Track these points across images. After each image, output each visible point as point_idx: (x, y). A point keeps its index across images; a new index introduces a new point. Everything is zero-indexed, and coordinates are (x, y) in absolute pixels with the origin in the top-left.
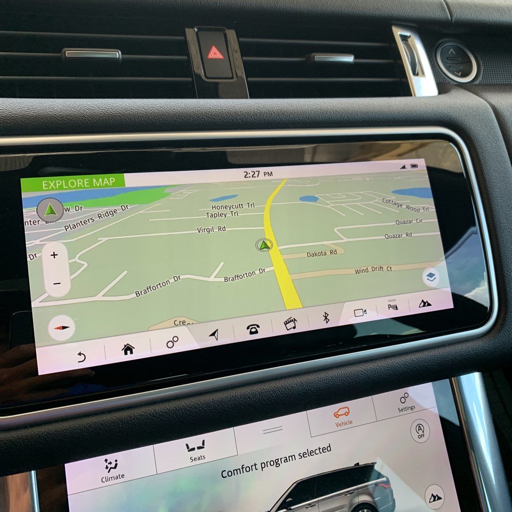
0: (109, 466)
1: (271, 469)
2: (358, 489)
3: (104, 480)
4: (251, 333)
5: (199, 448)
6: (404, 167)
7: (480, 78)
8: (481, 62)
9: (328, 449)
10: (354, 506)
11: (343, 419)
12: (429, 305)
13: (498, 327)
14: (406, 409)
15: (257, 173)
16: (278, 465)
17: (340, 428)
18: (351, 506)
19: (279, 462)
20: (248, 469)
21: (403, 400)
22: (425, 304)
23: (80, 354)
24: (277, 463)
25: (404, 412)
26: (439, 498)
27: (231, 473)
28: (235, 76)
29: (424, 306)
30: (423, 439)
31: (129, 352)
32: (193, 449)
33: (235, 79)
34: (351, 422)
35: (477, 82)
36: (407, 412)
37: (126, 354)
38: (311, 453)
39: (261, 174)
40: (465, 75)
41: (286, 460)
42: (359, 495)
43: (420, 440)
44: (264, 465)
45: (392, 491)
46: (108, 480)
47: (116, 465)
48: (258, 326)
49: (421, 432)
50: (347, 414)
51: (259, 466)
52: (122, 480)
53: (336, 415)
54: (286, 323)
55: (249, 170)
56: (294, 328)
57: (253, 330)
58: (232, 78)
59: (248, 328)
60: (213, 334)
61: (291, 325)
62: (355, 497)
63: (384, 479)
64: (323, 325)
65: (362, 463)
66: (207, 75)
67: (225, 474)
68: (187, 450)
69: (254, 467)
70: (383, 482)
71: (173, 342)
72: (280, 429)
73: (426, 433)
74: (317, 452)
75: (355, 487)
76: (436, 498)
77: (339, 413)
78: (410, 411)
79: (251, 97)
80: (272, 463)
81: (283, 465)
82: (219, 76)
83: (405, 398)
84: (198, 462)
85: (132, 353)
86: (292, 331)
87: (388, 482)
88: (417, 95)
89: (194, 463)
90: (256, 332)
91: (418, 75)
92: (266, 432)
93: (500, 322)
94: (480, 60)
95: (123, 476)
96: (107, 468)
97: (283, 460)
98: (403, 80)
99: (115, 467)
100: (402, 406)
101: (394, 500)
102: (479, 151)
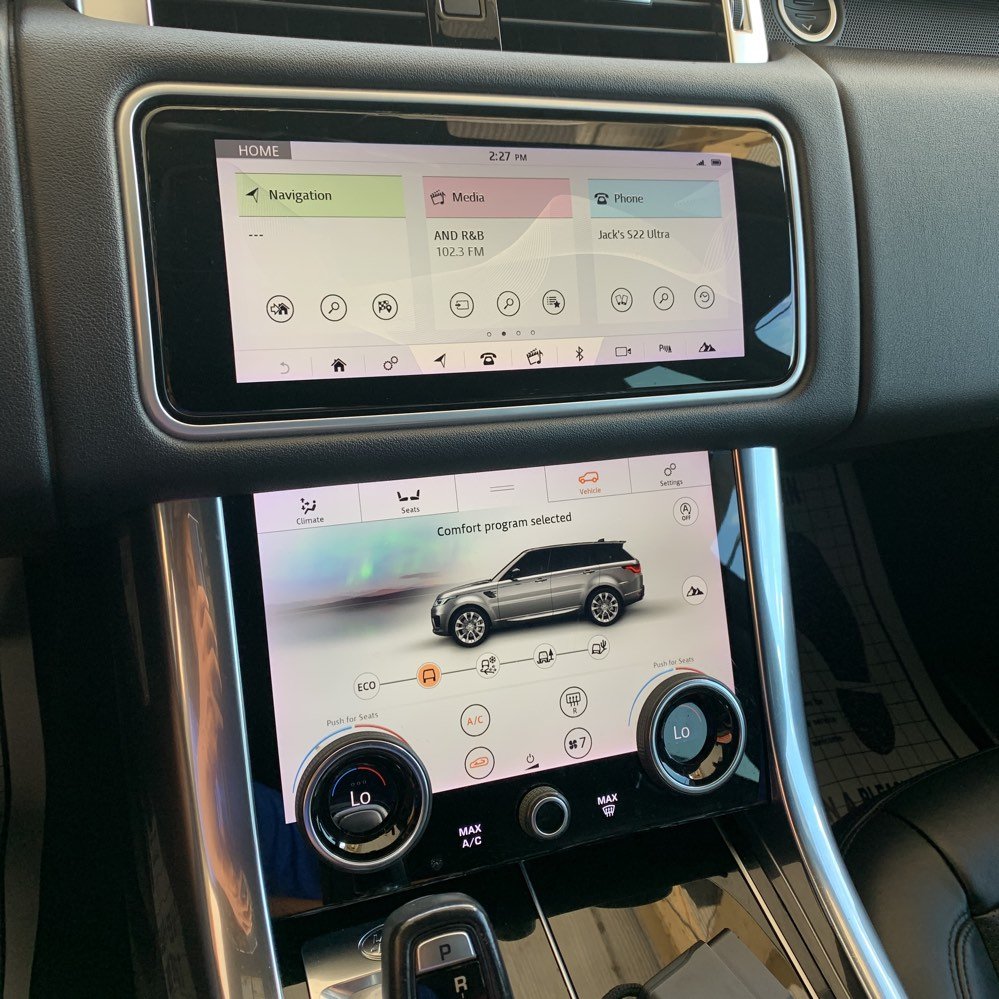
0: (306, 507)
1: (497, 533)
2: (600, 568)
3: (300, 521)
4: (486, 363)
5: (413, 498)
6: (702, 163)
7: (839, 37)
8: (844, 11)
9: (568, 518)
10: (593, 588)
11: (589, 485)
12: (712, 349)
13: (801, 386)
14: (671, 483)
15: (506, 155)
16: (505, 529)
17: (584, 495)
18: (590, 586)
19: (508, 526)
20: (469, 529)
21: (668, 472)
22: (708, 348)
23: (283, 364)
24: (504, 527)
25: (667, 487)
26: (700, 593)
27: (449, 532)
28: (484, 15)
29: (706, 350)
30: (688, 522)
31: (339, 368)
32: (406, 499)
33: (483, 19)
34: (599, 490)
35: (833, 43)
36: (672, 487)
37: (336, 370)
38: (547, 520)
39: (512, 156)
40: (816, 31)
41: (515, 525)
42: (600, 575)
43: (683, 522)
44: (488, 527)
45: (641, 577)
46: (305, 521)
47: (314, 506)
48: (495, 356)
49: (686, 513)
50: (595, 480)
51: (482, 528)
52: (321, 524)
53: (582, 480)
54: (529, 356)
55: (497, 150)
56: (539, 362)
57: (489, 360)
58: (480, 16)
59: (482, 357)
60: (439, 360)
61: (535, 358)
62: (594, 577)
63: (634, 562)
64: (575, 363)
65: (608, 540)
66: (447, 10)
67: (442, 532)
68: (398, 499)
69: (476, 528)
70: (633, 565)
71: (391, 362)
72: (510, 488)
73: (693, 516)
74: (554, 520)
75: (597, 566)
76: (696, 592)
77: (586, 478)
78: (675, 486)
79: (504, 50)
80: (499, 526)
81: (512, 529)
82: (461, 12)
83: (670, 469)
84: (411, 514)
85: (343, 370)
86: (536, 366)
87: (637, 566)
88: (737, 61)
89: (406, 515)
90: (492, 363)
91: (742, 28)
92: (495, 489)
93: (805, 381)
94: (843, 7)
95: (322, 519)
96: (303, 508)
97: (512, 524)
98: (720, 34)
99: (313, 509)
100: (666, 479)
101: (643, 588)
102: (808, 148)
